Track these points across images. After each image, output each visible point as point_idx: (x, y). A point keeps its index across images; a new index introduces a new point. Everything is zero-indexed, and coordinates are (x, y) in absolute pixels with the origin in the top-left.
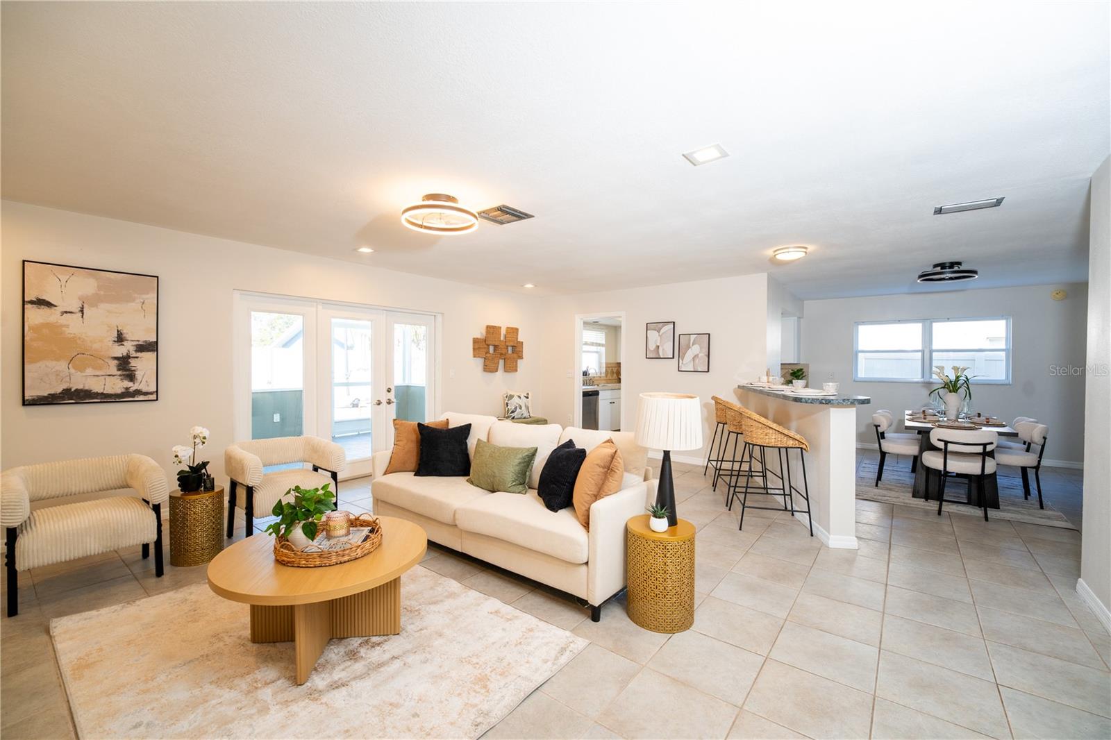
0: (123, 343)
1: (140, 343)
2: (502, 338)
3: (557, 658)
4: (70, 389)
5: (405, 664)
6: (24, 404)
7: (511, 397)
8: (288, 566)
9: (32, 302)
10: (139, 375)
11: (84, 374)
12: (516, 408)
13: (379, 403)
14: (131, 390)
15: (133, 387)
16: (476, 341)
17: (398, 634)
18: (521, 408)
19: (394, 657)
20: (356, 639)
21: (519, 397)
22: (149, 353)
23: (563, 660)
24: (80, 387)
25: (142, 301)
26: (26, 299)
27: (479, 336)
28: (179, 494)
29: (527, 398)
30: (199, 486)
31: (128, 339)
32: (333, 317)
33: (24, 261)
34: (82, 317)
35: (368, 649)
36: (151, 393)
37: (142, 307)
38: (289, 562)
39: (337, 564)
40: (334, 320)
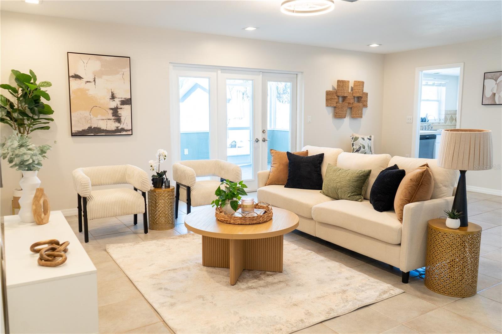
0: (115, 100)
1: (123, 99)
2: (350, 91)
3: (380, 295)
4: (91, 127)
5: (287, 285)
6: (72, 136)
7: (356, 139)
8: (224, 223)
9: (73, 77)
10: (123, 119)
11: (97, 118)
12: (360, 148)
13: (257, 141)
14: (120, 128)
15: (121, 126)
16: (328, 93)
17: (281, 272)
18: (364, 148)
19: (280, 281)
20: (258, 271)
21: (363, 139)
22: (127, 105)
23: (385, 296)
24: (96, 126)
25: (123, 73)
26: (70, 75)
27: (330, 89)
28: (153, 188)
29: (370, 139)
30: (162, 185)
31: (117, 97)
32: (228, 79)
33: (68, 53)
34: (95, 84)
35: (265, 276)
36: (129, 130)
37: (123, 77)
38: (225, 221)
39: (250, 224)
40: (228, 82)
